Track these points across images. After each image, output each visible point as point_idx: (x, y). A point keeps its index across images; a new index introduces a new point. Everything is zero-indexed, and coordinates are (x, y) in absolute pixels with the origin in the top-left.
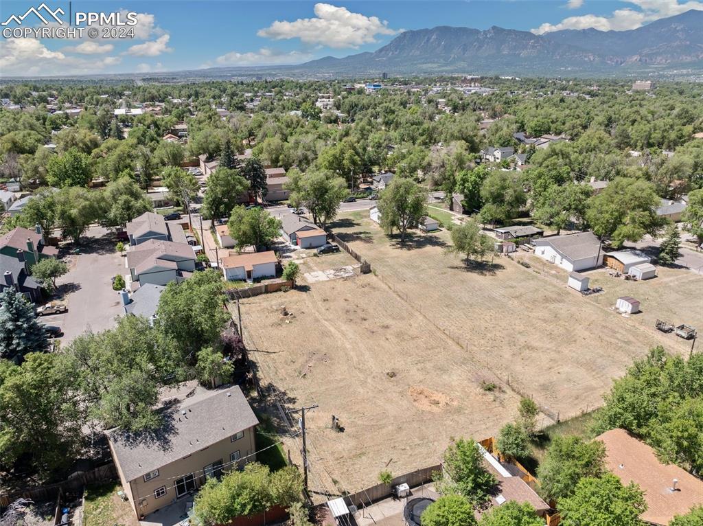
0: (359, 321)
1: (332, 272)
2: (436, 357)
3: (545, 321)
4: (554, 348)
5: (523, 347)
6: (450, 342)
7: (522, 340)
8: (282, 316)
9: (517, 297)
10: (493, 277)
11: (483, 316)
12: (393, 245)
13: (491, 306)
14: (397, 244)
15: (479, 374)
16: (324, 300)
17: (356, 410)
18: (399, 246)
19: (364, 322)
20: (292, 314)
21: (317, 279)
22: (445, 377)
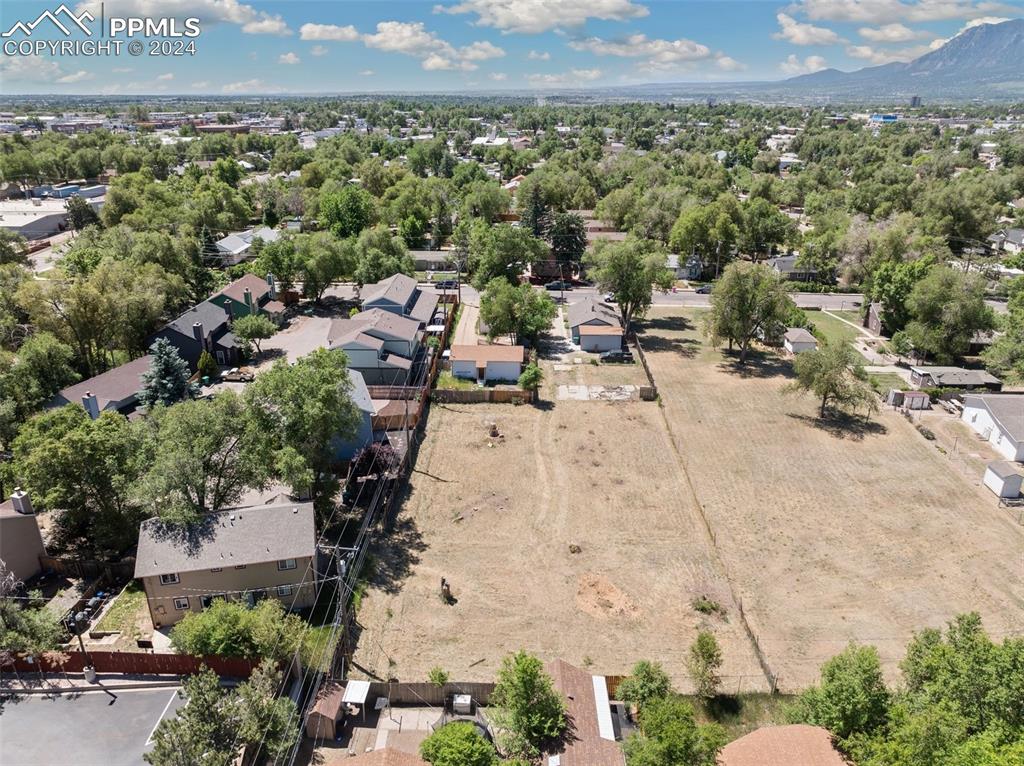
0: (587, 465)
1: (601, 389)
2: (660, 542)
3: (888, 531)
4: (869, 578)
5: (817, 563)
6: (700, 525)
7: (822, 550)
8: (488, 436)
9: (869, 483)
10: (854, 443)
11: (784, 499)
12: (723, 366)
13: (811, 487)
14: (731, 365)
15: (709, 583)
16: (561, 427)
17: (490, 582)
18: (731, 369)
19: (593, 467)
20: (502, 437)
21: (572, 396)
22: (652, 573)
